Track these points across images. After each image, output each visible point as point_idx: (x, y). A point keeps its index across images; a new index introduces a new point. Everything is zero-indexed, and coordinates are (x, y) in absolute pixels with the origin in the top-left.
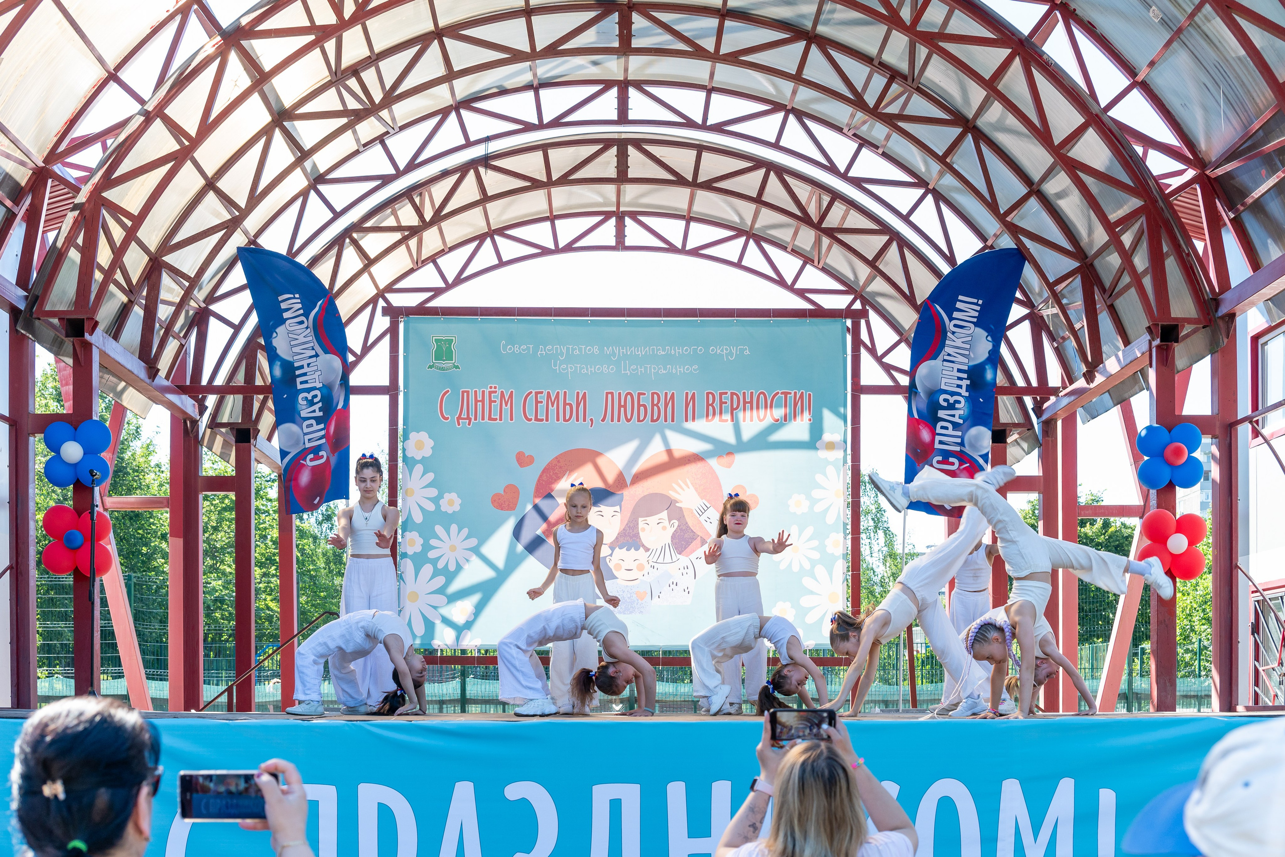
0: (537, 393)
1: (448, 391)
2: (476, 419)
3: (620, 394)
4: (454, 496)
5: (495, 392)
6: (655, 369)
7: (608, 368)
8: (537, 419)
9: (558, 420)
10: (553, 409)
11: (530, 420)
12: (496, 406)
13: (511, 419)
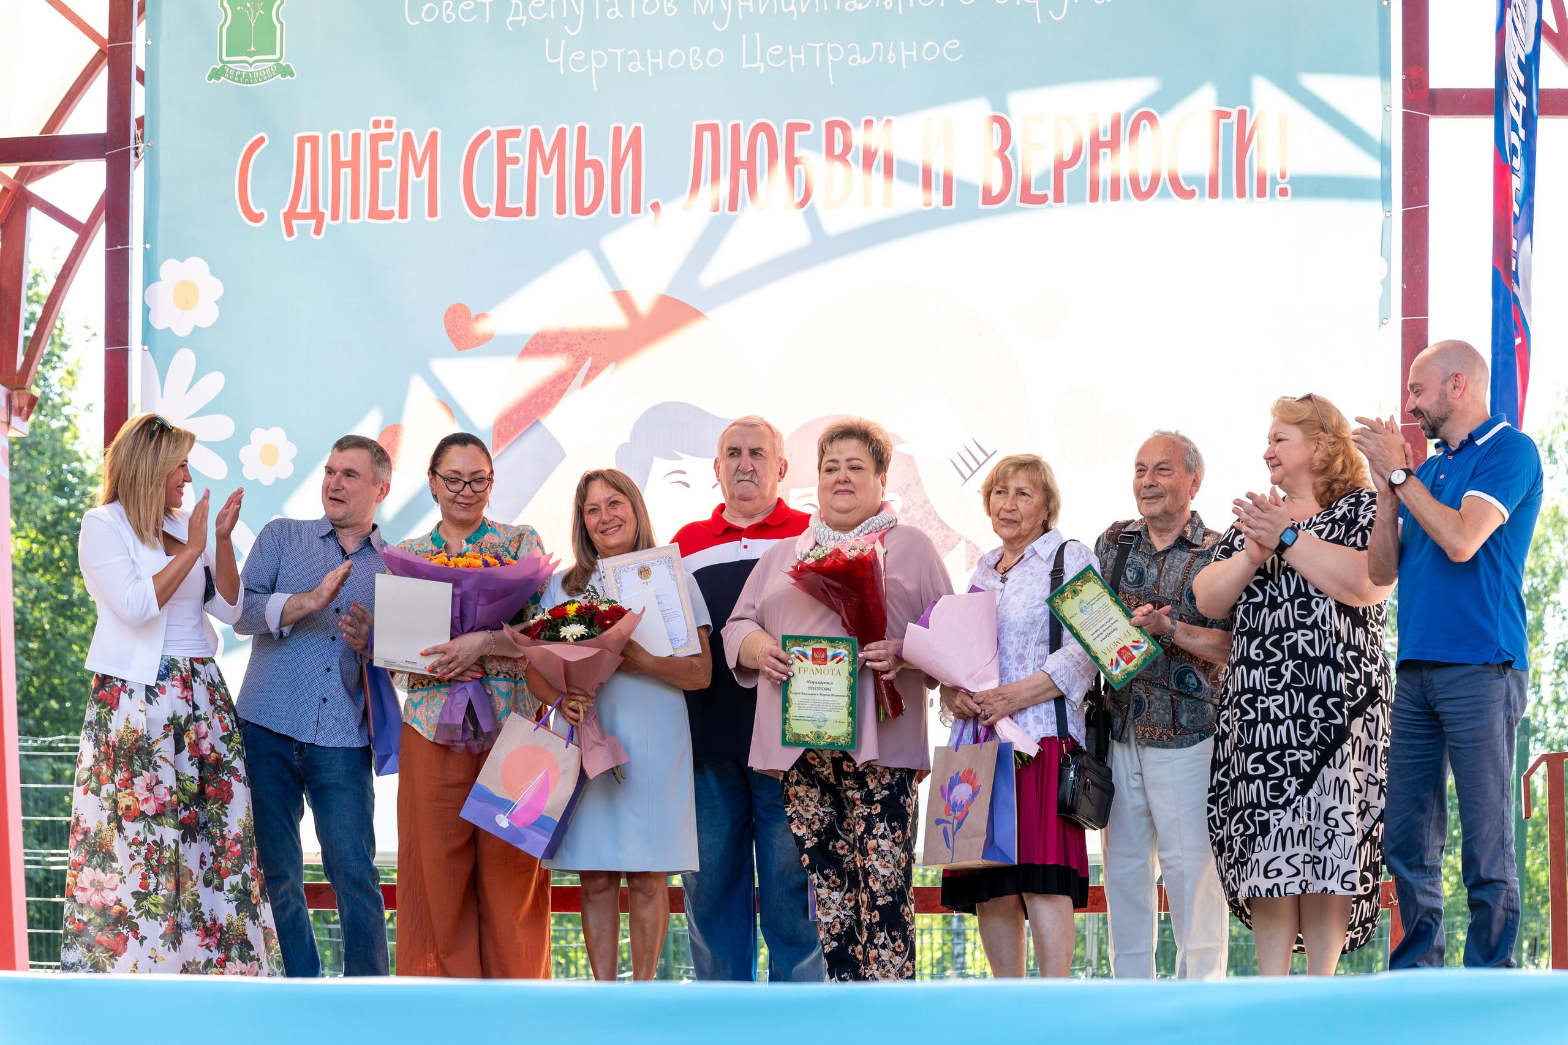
0: (503, 136)
1: (261, 140)
2: (335, 216)
3: (736, 129)
4: (276, 436)
5: (389, 137)
6: (835, 52)
7: (703, 56)
8: (502, 210)
9: (561, 210)
10: (546, 180)
11: (483, 213)
12: (389, 177)
13: (433, 212)
